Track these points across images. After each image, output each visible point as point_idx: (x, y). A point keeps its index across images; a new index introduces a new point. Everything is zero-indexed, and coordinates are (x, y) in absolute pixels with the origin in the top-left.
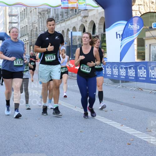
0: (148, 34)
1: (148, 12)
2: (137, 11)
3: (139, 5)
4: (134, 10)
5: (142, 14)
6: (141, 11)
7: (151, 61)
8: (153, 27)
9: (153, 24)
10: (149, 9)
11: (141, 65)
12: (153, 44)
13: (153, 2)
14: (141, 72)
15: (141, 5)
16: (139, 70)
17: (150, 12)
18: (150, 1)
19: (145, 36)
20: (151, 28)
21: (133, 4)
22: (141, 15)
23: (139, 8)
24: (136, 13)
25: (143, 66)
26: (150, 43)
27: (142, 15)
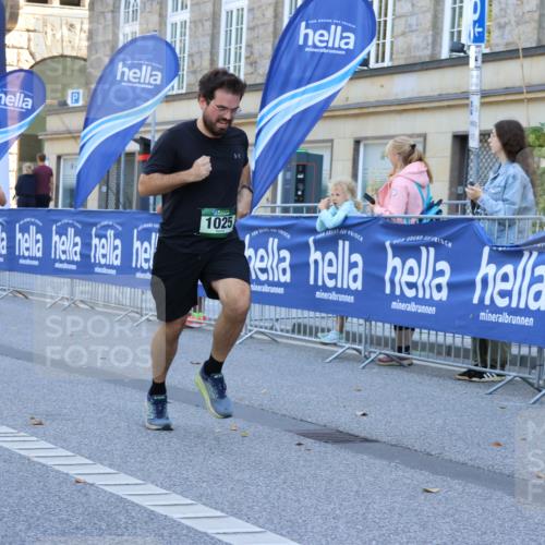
0: (54, 123)
1: (55, 54)
2: (21, 48)
3: (28, 31)
4: (14, 47)
5: (38, 59)
6: (33, 50)
7: (60, 207)
8: (69, 102)
9: (70, 92)
10: (59, 45)
11: (28, 219)
12: (69, 155)
13: (72, 26)
14: (26, 241)
15: (34, 31)
16: (19, 236)
17: (62, 56)
18: (64, 22)
19: (45, 130)
20: (64, 104)
21: (8, 26)
22: (32, 62)
23: (29, 40)
24: (19, 54)
25: (33, 224)
26: (60, 152)
27: (37, 63)
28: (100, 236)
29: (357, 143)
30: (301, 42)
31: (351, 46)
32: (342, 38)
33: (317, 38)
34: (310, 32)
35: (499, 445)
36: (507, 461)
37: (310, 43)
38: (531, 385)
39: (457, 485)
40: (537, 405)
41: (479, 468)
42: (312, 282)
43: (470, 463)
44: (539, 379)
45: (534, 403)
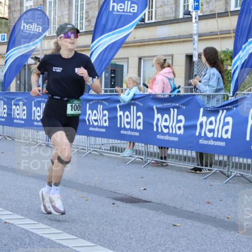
28: (16, 105)
29: (140, 59)
30: (111, 10)
31: (136, 11)
32: (131, 7)
33: (119, 7)
34: (115, 4)
35: (209, 203)
36: (214, 210)
37: (115, 10)
38: (225, 174)
39: (189, 222)
40: (227, 184)
41: (200, 214)
42: (119, 126)
43: (195, 212)
44: (228, 171)
45: (226, 183)
